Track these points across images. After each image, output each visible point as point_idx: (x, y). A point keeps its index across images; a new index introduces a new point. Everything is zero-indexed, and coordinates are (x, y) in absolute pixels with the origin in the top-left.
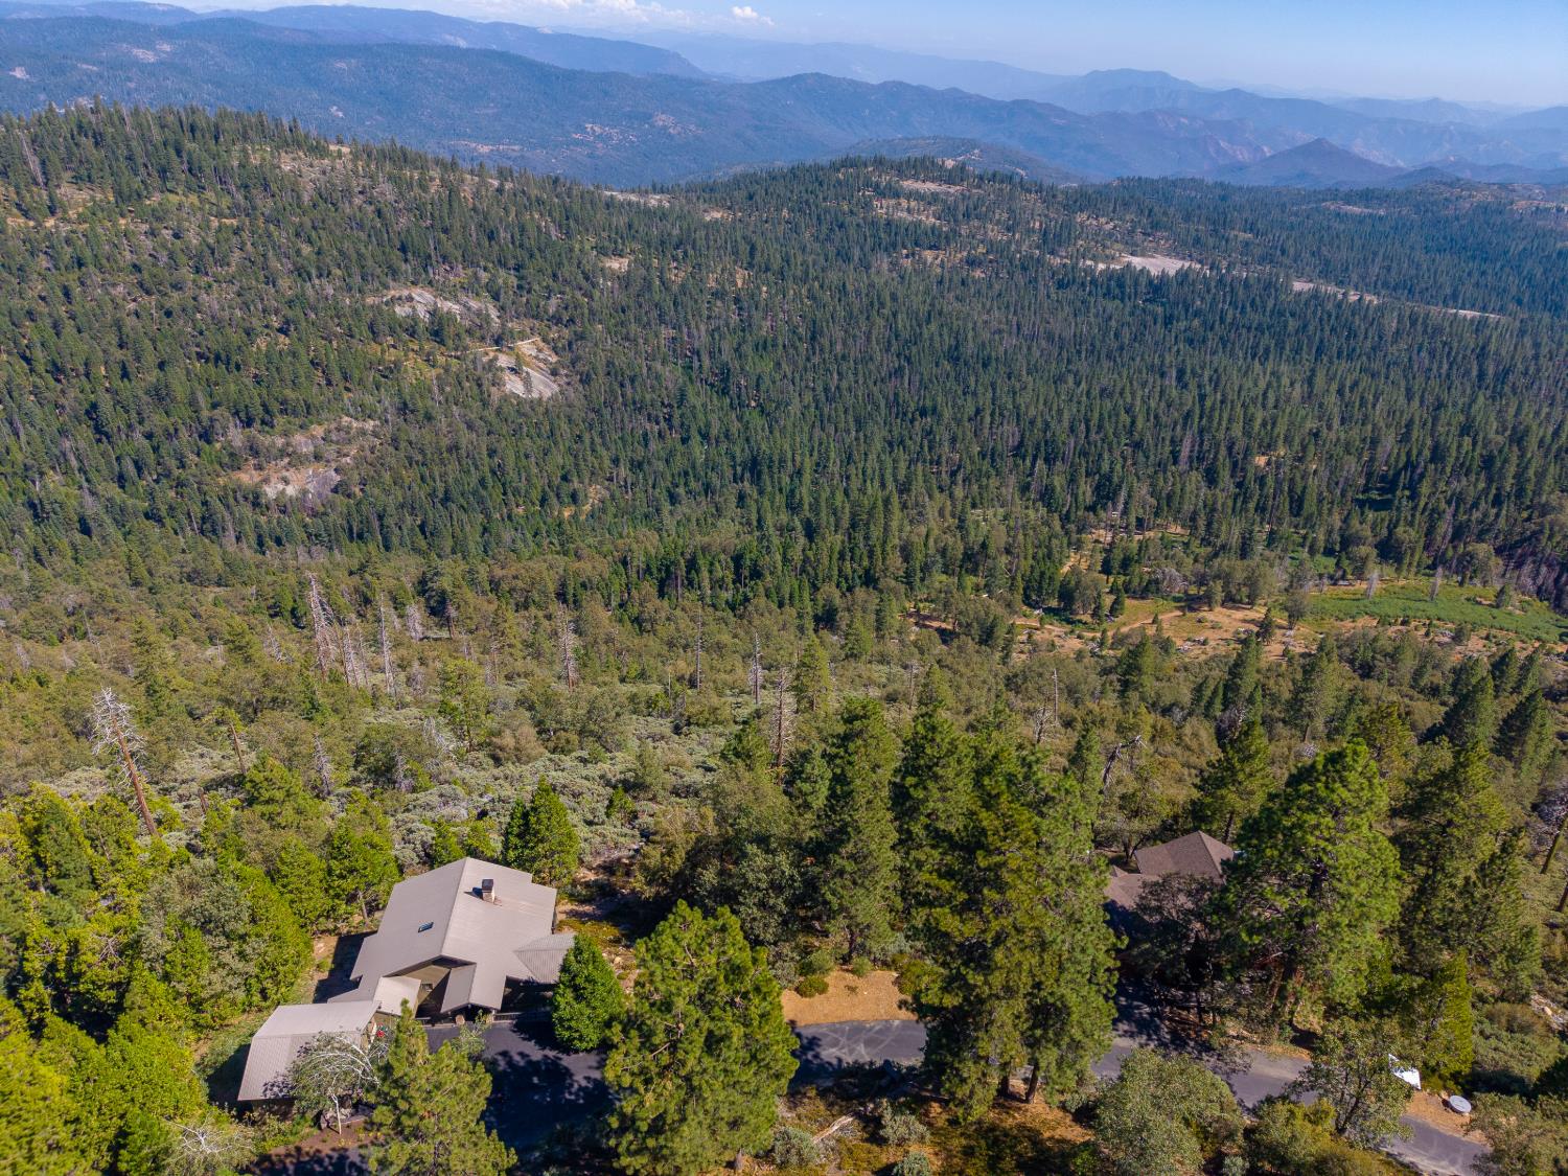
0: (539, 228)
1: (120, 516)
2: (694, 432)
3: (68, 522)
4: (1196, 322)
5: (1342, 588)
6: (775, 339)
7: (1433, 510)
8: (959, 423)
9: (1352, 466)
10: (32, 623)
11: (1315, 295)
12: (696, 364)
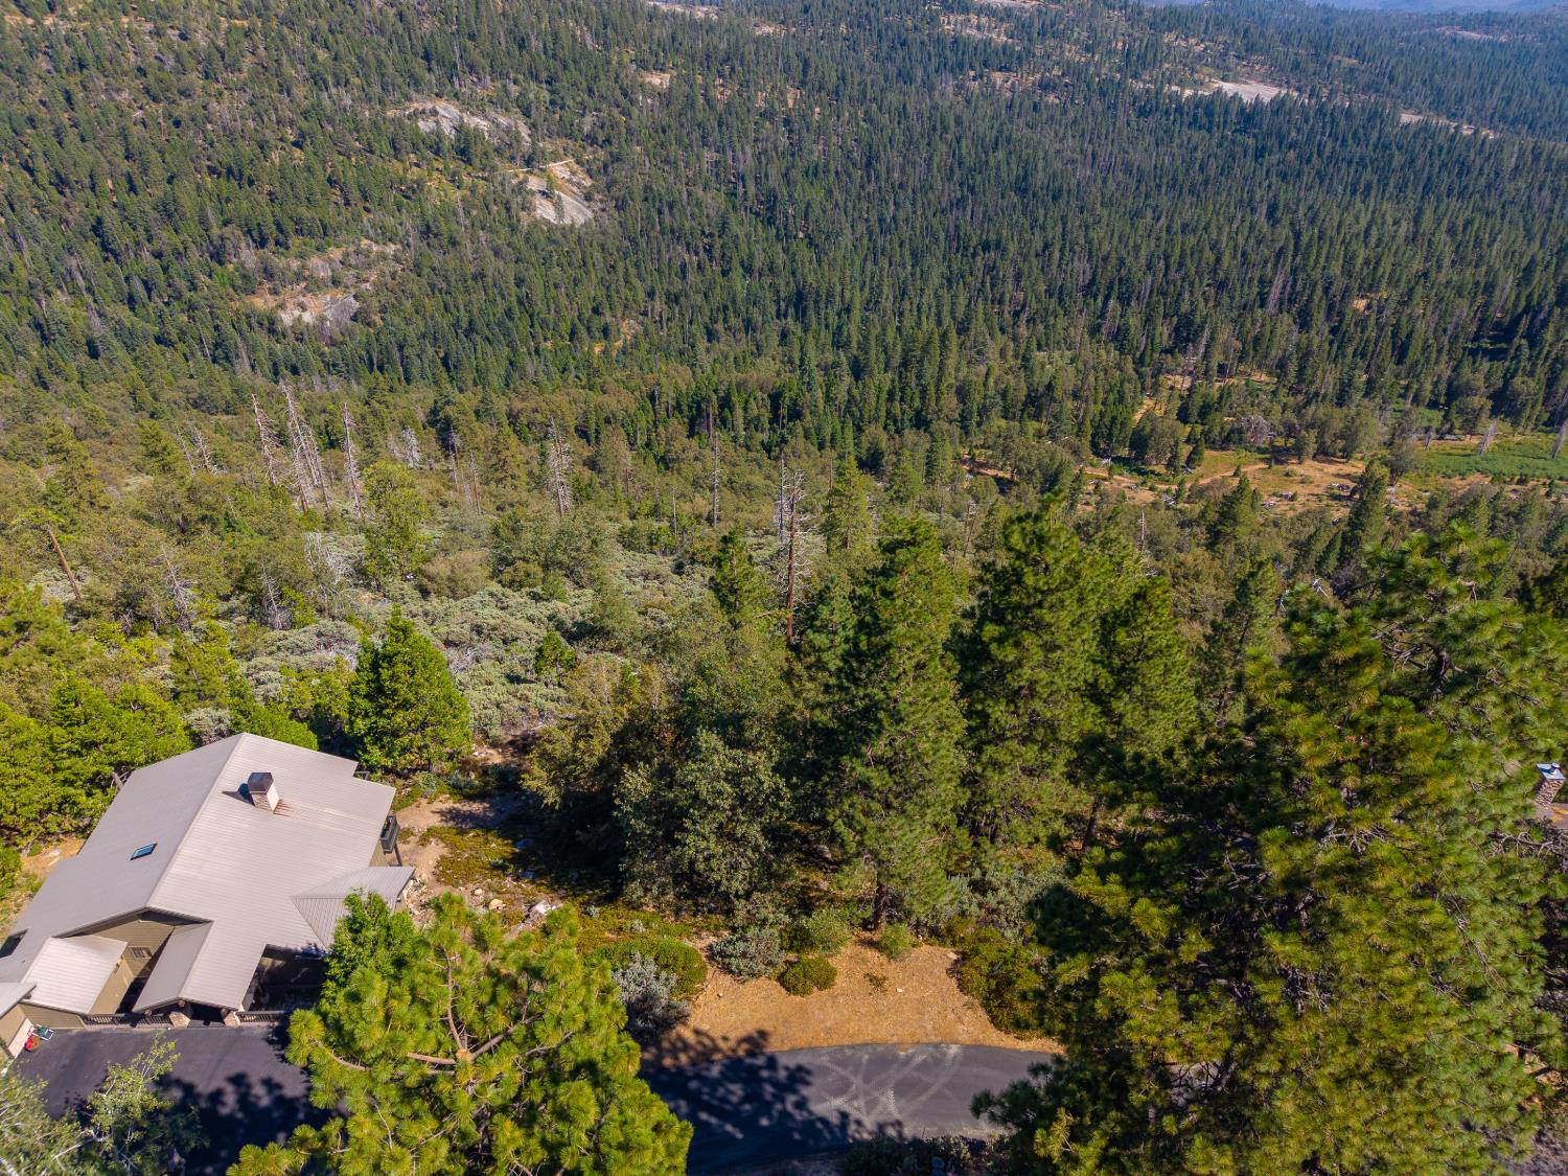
0: (573, 36)
1: (129, 339)
2: (736, 263)
3: (75, 345)
4: (1292, 154)
5: (1450, 443)
6: (827, 165)
7: (1556, 360)
8: (1025, 257)
9: (1464, 310)
10: (20, 444)
11: (1424, 128)
12: (741, 190)
